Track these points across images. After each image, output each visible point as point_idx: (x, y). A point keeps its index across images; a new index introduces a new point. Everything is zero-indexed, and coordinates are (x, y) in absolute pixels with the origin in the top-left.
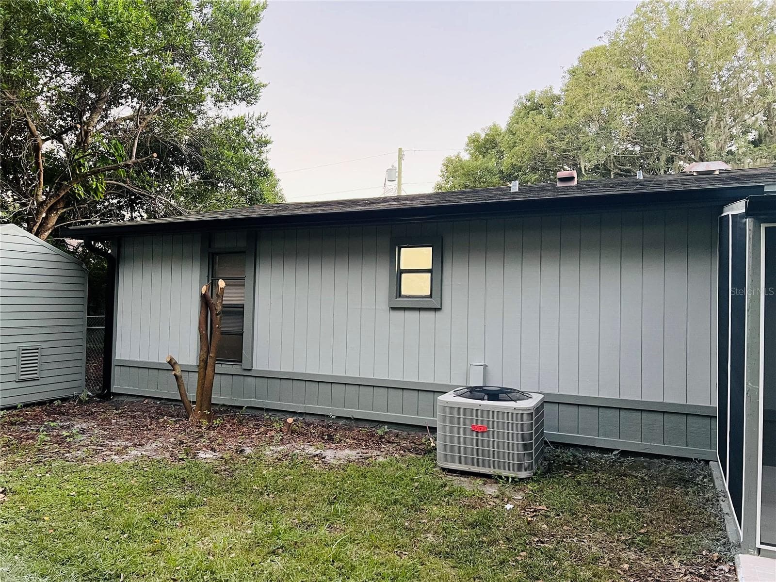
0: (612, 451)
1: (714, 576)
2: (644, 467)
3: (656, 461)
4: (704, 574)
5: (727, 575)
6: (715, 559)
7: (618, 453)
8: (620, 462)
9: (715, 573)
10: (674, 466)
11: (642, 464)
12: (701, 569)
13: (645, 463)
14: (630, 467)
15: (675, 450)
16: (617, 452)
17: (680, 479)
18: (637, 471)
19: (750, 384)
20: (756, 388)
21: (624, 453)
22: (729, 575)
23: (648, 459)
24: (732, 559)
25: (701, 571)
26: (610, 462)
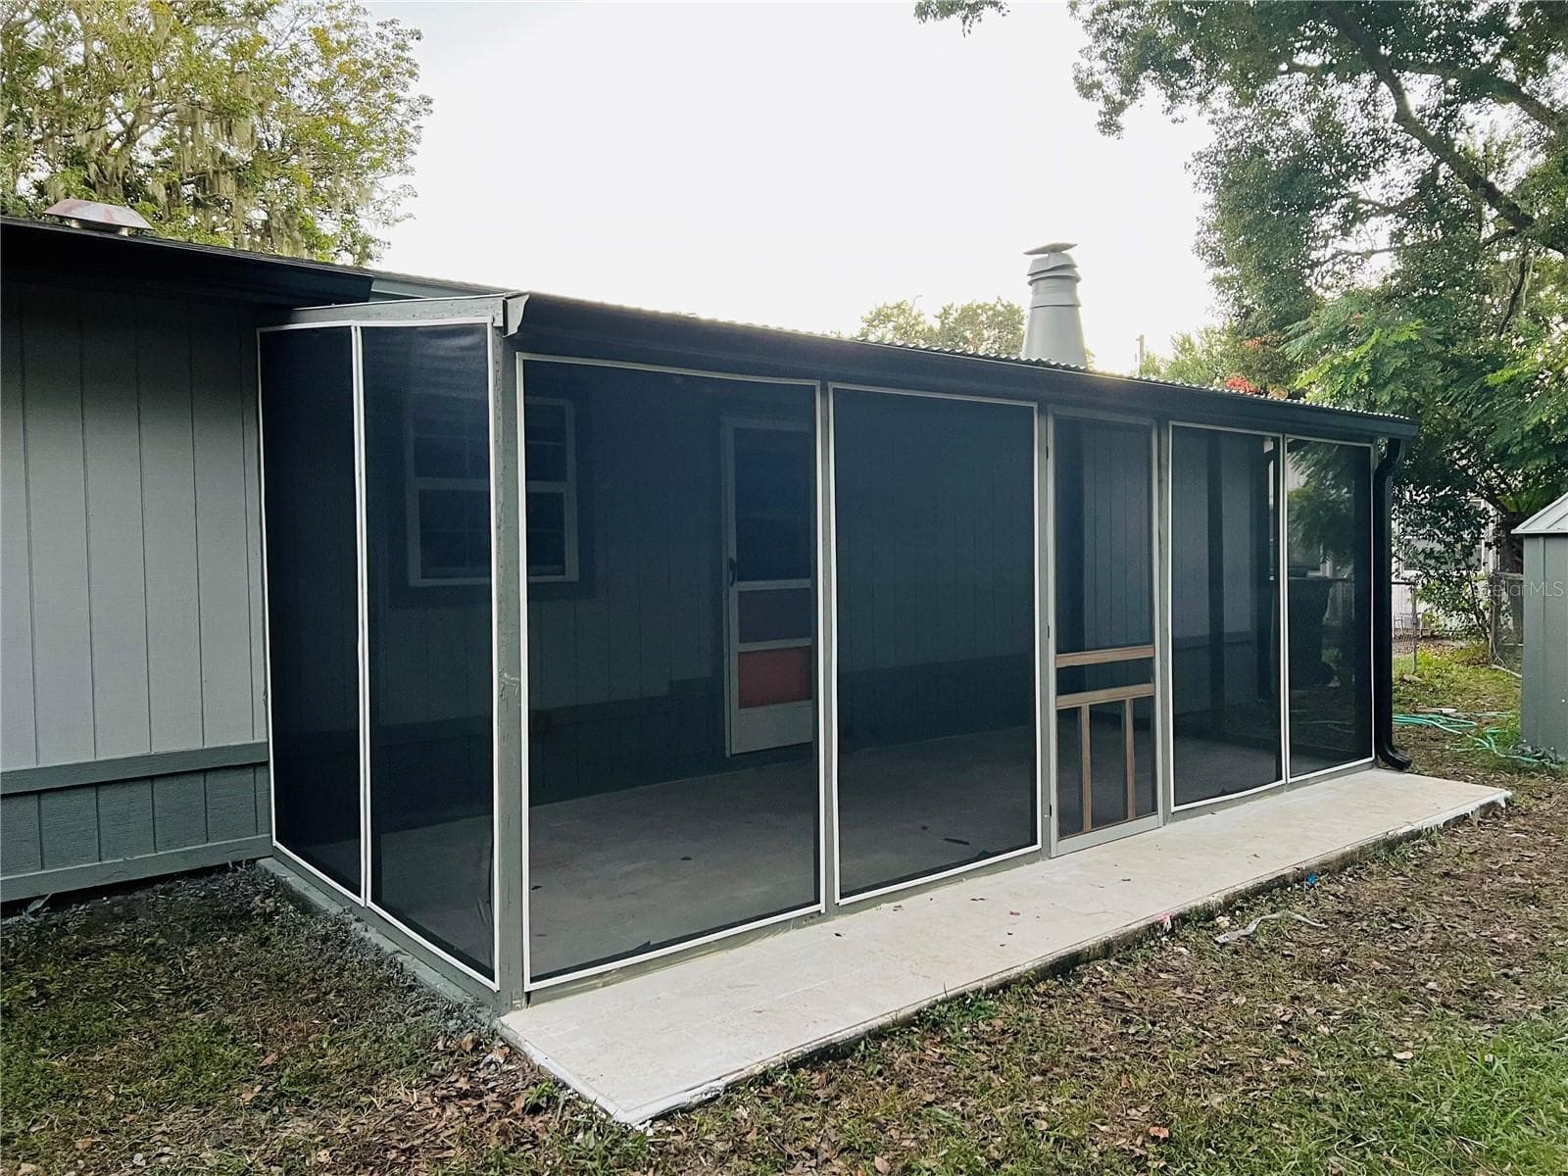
0: (23, 904)
1: (485, 1082)
2: (118, 918)
3: (139, 894)
4: (468, 1087)
5: (505, 1068)
6: (469, 1047)
7: (44, 906)
8: (56, 925)
9: (481, 1075)
10: (189, 893)
11: (111, 913)
12: (457, 1081)
13: (116, 909)
14: (86, 930)
15: (182, 858)
16: (39, 904)
17: (216, 918)
18: (105, 932)
19: (506, 675)
20: (514, 682)
21: (60, 901)
22: (511, 1067)
23: (118, 897)
24: (494, 1033)
25: (458, 1085)
26: (30, 934)
